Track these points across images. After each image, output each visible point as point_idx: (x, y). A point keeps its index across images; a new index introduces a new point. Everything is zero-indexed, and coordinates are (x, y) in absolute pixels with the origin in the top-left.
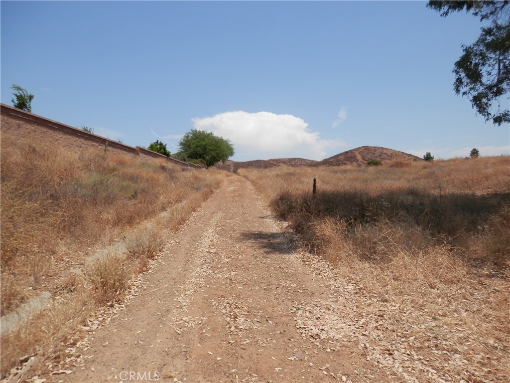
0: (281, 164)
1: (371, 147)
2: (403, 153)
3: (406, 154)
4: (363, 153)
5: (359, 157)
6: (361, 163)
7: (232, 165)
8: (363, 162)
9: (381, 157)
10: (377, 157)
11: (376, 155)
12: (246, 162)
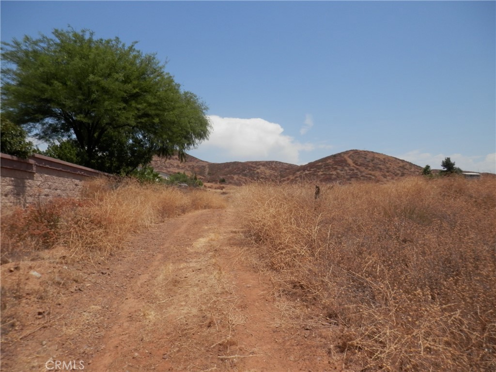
0: (261, 166)
1: (361, 151)
2: (396, 158)
3: (399, 159)
4: (353, 157)
5: (350, 161)
6: (353, 168)
7: (207, 166)
8: (355, 167)
9: (374, 162)
10: (369, 162)
11: (368, 160)
12: (222, 164)
